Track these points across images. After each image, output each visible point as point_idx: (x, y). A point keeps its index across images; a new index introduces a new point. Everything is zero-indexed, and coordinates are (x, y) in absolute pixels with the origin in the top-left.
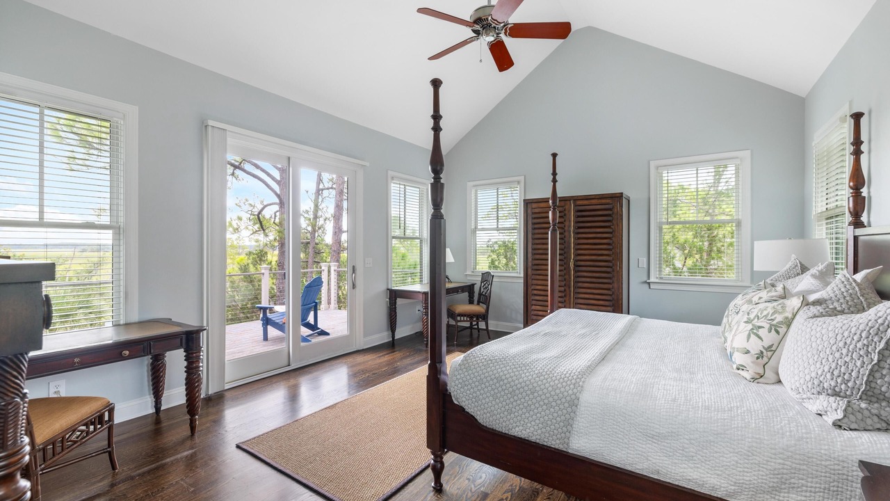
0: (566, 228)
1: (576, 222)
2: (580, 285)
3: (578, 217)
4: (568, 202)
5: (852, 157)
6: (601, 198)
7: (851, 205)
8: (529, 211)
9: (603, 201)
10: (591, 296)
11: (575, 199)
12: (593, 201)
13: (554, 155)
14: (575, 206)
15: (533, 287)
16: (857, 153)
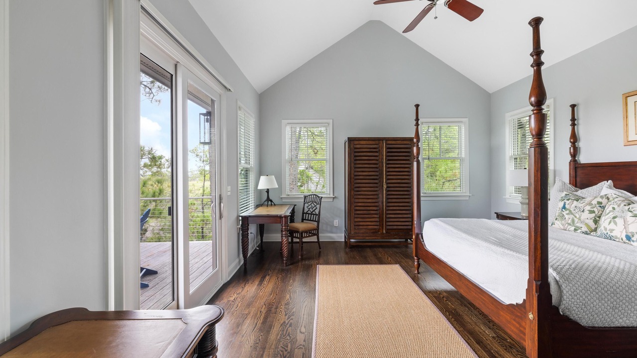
0: (380, 160)
1: (387, 156)
2: (390, 200)
3: (388, 152)
4: (381, 142)
5: (571, 127)
6: (404, 140)
7: (572, 151)
8: (352, 146)
9: (405, 142)
10: (398, 208)
11: (387, 139)
12: (398, 142)
13: (417, 106)
14: (386, 144)
15: (355, 204)
16: (573, 125)
